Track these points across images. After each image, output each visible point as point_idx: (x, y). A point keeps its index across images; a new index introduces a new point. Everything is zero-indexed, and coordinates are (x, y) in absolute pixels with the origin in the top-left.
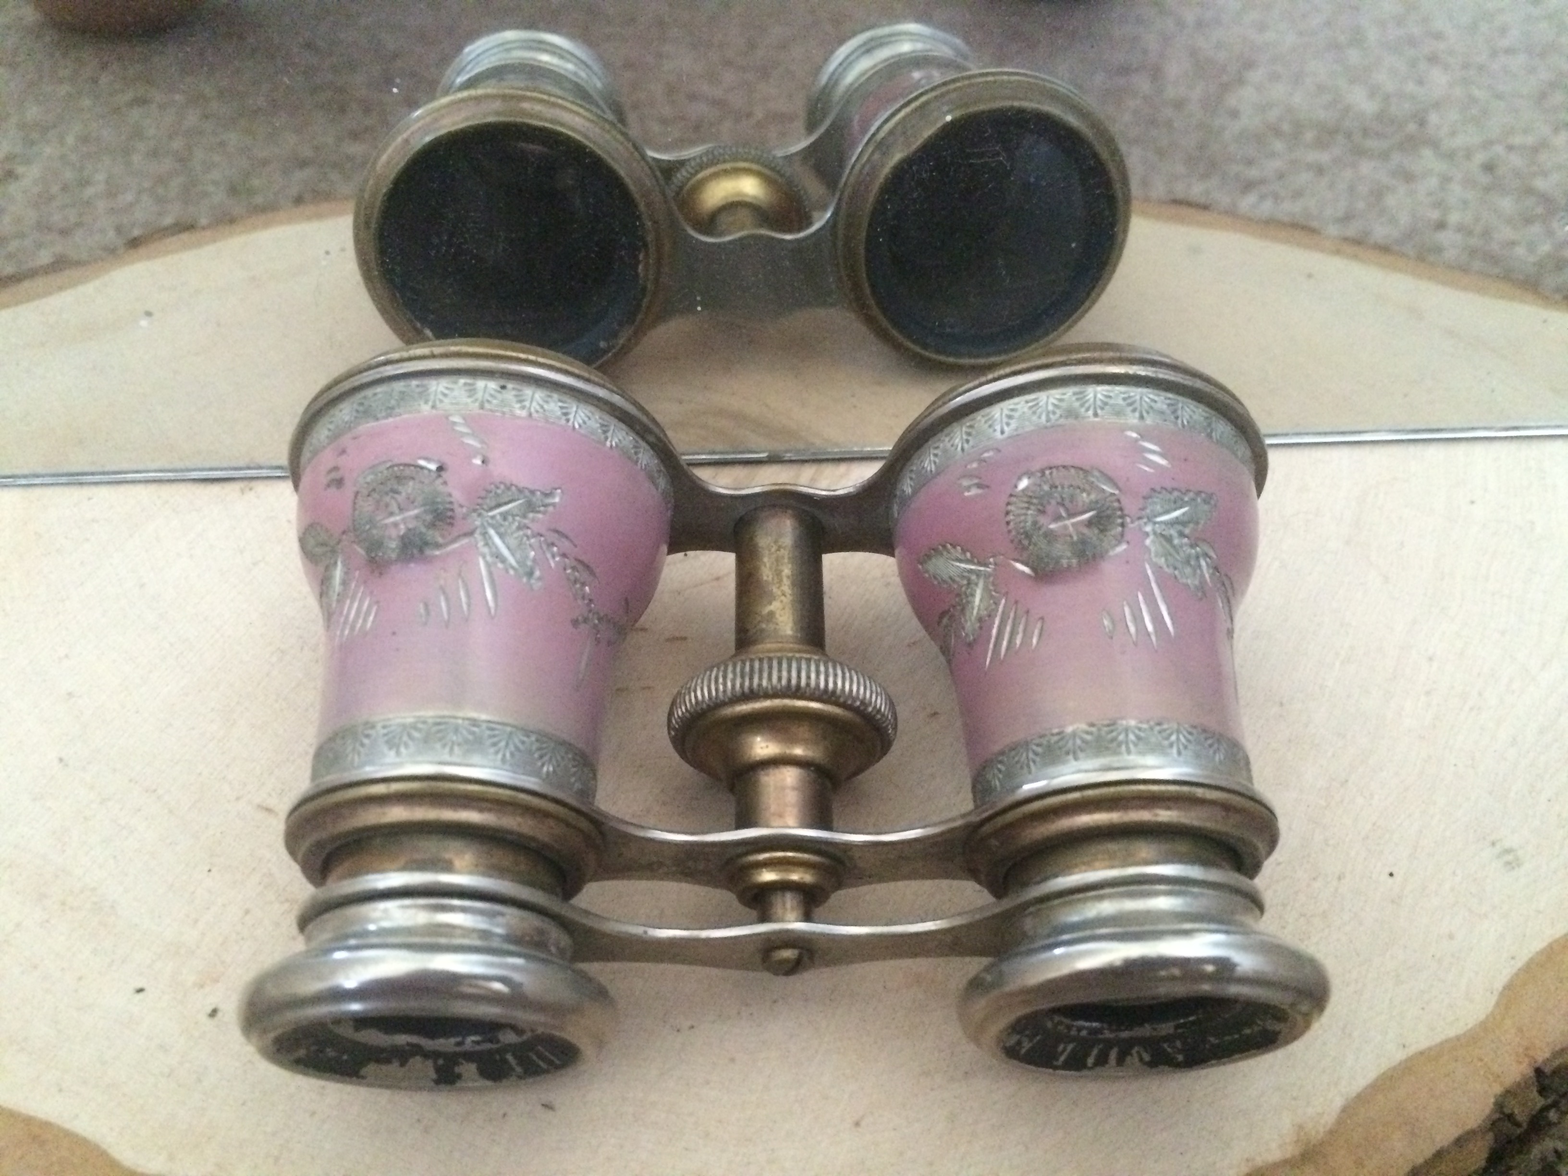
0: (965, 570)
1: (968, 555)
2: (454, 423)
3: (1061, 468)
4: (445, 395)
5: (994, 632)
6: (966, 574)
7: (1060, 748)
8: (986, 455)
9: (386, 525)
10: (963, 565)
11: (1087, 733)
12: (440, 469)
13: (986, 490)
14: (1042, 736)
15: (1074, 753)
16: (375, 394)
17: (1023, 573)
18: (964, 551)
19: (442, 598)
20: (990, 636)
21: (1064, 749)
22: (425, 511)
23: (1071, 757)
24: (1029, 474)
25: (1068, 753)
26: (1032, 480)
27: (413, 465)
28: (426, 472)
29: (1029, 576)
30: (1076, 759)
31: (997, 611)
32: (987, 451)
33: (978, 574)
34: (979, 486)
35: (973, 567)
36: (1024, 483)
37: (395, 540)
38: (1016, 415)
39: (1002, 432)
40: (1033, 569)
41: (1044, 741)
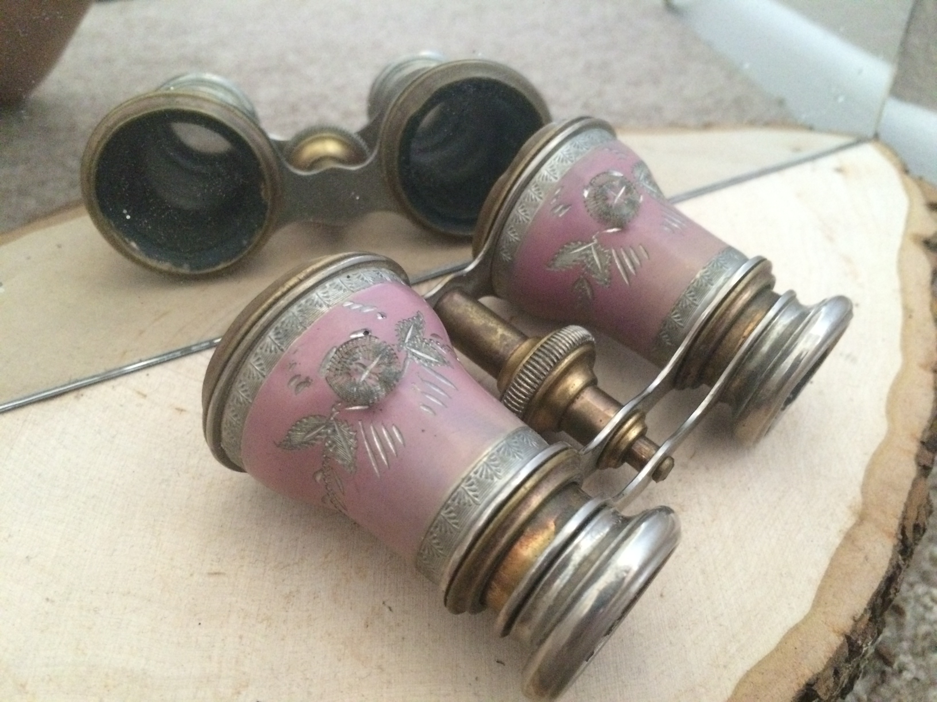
0: (581, 252)
1: (580, 243)
2: (349, 307)
3: (597, 178)
4: (327, 297)
5: (619, 267)
6: (583, 253)
7: (701, 285)
8: (557, 192)
9: (364, 381)
10: (578, 250)
11: (706, 272)
12: (366, 333)
13: (570, 207)
14: (689, 288)
15: (710, 283)
16: (283, 323)
17: (614, 233)
18: (576, 242)
19: (428, 397)
20: (618, 270)
21: (704, 285)
22: (381, 358)
23: (709, 286)
24: (586, 187)
25: (706, 285)
26: (589, 189)
27: (350, 341)
28: (359, 339)
29: (618, 232)
30: (712, 285)
31: (613, 257)
32: (556, 190)
33: (590, 249)
34: (565, 208)
35: (585, 247)
36: (586, 194)
37: (377, 385)
38: (555, 167)
39: (556, 178)
40: (618, 227)
41: (691, 289)
